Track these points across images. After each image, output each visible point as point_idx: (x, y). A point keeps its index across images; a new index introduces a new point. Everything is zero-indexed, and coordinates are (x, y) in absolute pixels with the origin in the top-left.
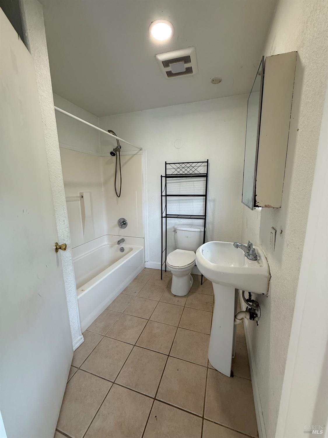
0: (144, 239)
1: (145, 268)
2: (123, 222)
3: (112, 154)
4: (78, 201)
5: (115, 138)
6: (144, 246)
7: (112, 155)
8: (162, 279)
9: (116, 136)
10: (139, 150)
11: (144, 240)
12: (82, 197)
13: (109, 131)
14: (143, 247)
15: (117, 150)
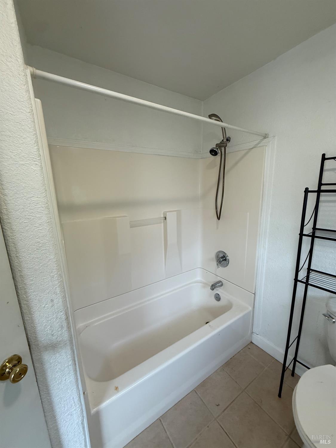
0: (255, 295)
1: (251, 342)
2: (222, 257)
3: (213, 152)
4: (161, 223)
5: (218, 125)
6: (254, 307)
7: (212, 155)
8: (280, 396)
9: (222, 122)
10: (263, 138)
11: (255, 297)
12: (165, 218)
13: (210, 116)
14: (250, 308)
15: (222, 145)
